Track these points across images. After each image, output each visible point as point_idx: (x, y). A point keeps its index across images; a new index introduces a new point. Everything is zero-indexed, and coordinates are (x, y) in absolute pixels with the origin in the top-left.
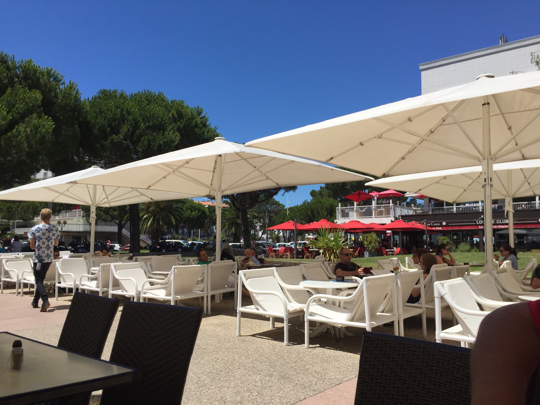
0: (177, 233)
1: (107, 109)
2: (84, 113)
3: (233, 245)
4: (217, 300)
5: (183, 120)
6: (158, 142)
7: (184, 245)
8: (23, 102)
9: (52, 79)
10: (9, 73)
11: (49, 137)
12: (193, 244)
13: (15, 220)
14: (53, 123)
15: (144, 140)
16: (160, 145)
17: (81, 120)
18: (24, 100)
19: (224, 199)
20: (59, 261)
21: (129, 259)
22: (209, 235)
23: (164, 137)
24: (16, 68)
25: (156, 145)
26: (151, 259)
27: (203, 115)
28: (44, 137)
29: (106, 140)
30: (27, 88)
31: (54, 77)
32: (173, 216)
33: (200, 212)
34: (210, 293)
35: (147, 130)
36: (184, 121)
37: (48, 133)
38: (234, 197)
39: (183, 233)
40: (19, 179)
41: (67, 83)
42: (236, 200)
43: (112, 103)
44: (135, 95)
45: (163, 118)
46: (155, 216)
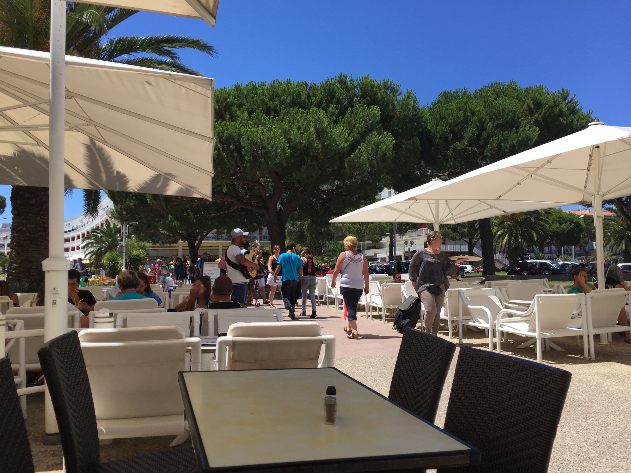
0: (542, 251)
1: (448, 114)
2: (423, 122)
3: (624, 266)
4: (604, 341)
5: (542, 109)
6: (510, 142)
7: (552, 267)
8: (363, 120)
9: (389, 91)
10: (348, 94)
11: (389, 154)
12: (564, 266)
13: (364, 242)
14: (393, 138)
15: (493, 143)
16: (513, 145)
17: (421, 130)
18: (363, 118)
19: (607, 206)
20: (404, 284)
21: (480, 283)
22: (587, 253)
23: (517, 135)
24: (355, 87)
25: (508, 147)
26: (506, 284)
27: (569, 99)
28: (385, 154)
29: (448, 149)
30: (365, 106)
31: (390, 88)
32: (535, 231)
33: (573, 224)
34: (593, 332)
35: (496, 130)
36: (542, 112)
37: (389, 149)
38: (623, 202)
39: (550, 252)
40: (365, 200)
41: (405, 93)
42: (626, 205)
43: (454, 105)
44: (480, 91)
45: (515, 112)
46: (511, 231)
